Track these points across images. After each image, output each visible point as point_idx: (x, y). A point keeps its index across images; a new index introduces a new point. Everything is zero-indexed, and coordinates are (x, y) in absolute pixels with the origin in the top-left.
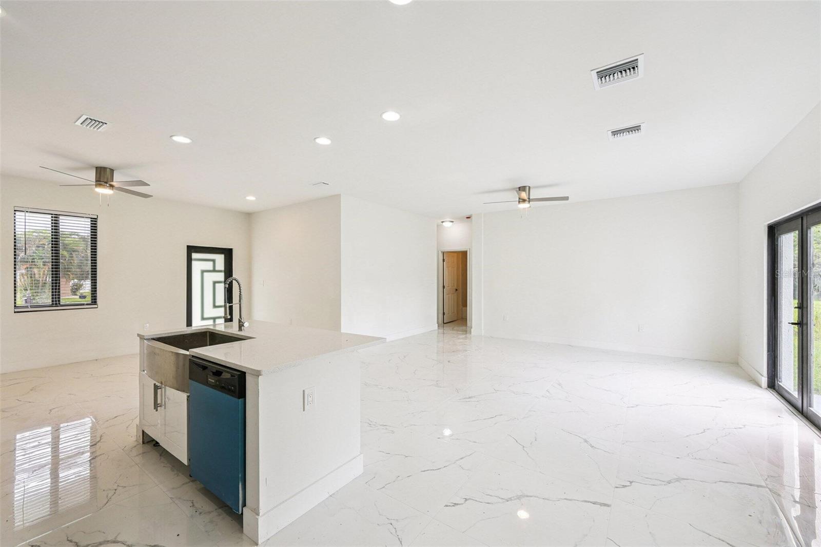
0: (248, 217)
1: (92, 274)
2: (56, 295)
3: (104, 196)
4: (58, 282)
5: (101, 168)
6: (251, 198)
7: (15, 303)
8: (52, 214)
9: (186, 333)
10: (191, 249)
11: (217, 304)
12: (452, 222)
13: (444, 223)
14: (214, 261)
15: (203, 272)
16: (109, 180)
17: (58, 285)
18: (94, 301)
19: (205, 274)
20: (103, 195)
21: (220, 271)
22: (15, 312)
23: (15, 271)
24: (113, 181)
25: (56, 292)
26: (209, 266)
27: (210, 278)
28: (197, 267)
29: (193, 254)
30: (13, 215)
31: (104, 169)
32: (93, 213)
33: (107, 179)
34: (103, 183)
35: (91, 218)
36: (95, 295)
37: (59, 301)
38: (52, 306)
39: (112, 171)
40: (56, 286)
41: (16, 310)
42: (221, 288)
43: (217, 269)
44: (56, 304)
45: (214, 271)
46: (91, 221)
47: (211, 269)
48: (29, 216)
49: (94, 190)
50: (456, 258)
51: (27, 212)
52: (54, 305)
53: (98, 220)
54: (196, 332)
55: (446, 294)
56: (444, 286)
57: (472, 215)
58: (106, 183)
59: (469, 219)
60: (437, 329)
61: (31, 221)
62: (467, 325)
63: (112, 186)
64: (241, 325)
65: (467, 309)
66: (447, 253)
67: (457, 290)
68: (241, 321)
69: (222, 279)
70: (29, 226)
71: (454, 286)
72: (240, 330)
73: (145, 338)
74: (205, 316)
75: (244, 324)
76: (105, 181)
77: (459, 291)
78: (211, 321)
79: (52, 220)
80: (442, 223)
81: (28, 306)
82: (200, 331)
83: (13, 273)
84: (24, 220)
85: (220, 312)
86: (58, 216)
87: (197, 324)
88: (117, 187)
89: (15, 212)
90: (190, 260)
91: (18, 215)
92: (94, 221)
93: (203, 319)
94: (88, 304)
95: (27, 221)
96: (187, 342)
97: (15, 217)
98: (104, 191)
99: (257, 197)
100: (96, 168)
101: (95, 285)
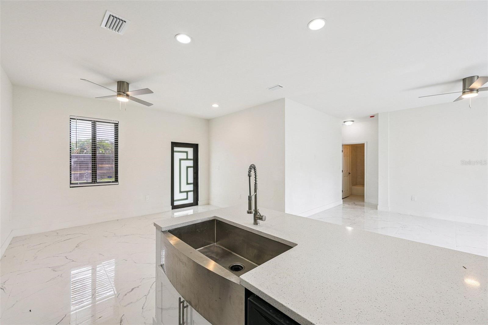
0: (208, 122)
1: (115, 161)
2: (94, 176)
3: (123, 104)
4: (95, 167)
5: (121, 81)
6: (215, 106)
7: (71, 181)
8: (92, 121)
9: (198, 222)
10: (174, 144)
11: (189, 182)
12: (353, 121)
13: (345, 123)
14: (187, 152)
15: (180, 160)
16: (126, 91)
17: (95, 169)
18: (116, 180)
19: (182, 161)
21: (190, 160)
22: (70, 187)
23: (70, 159)
24: (128, 91)
25: (94, 173)
26: (184, 156)
27: (185, 164)
28: (177, 156)
29: (174, 148)
30: (69, 121)
31: (123, 82)
32: (115, 120)
33: (125, 90)
34: (122, 93)
35: (115, 123)
36: (117, 176)
37: (96, 180)
38: (91, 182)
39: (128, 84)
40: (94, 170)
41: (71, 186)
42: (191, 171)
43: (189, 158)
45: (187, 159)
46: (115, 125)
47: (185, 158)
48: (78, 122)
49: (117, 99)
50: (349, 150)
51: (77, 119)
52: (93, 183)
53: (119, 125)
54: (205, 220)
55: (344, 176)
56: (342, 171)
57: (378, 113)
58: (124, 93)
59: (373, 118)
60: (342, 203)
61: (79, 126)
62: (364, 201)
63: (128, 95)
64: (256, 217)
65: (364, 188)
66: (344, 146)
67: (349, 173)
68: (257, 214)
69: (192, 165)
70: (78, 129)
71: (348, 171)
72: (256, 223)
73: (163, 230)
74: (182, 190)
75: (261, 218)
76: (123, 92)
77: (351, 174)
78: (185, 194)
79: (92, 125)
80: (344, 123)
81: (78, 183)
82: (209, 220)
83: (69, 160)
84: (75, 125)
85: (191, 187)
86: (96, 122)
87: (177, 196)
88: (131, 96)
89: (71, 119)
90: (173, 152)
91: (72, 122)
92: (116, 125)
93: (181, 192)
94: (113, 182)
95: (77, 125)
96: (198, 231)
97: (70, 123)
98: (122, 99)
99: (219, 105)
100: (118, 82)
101: (117, 169)
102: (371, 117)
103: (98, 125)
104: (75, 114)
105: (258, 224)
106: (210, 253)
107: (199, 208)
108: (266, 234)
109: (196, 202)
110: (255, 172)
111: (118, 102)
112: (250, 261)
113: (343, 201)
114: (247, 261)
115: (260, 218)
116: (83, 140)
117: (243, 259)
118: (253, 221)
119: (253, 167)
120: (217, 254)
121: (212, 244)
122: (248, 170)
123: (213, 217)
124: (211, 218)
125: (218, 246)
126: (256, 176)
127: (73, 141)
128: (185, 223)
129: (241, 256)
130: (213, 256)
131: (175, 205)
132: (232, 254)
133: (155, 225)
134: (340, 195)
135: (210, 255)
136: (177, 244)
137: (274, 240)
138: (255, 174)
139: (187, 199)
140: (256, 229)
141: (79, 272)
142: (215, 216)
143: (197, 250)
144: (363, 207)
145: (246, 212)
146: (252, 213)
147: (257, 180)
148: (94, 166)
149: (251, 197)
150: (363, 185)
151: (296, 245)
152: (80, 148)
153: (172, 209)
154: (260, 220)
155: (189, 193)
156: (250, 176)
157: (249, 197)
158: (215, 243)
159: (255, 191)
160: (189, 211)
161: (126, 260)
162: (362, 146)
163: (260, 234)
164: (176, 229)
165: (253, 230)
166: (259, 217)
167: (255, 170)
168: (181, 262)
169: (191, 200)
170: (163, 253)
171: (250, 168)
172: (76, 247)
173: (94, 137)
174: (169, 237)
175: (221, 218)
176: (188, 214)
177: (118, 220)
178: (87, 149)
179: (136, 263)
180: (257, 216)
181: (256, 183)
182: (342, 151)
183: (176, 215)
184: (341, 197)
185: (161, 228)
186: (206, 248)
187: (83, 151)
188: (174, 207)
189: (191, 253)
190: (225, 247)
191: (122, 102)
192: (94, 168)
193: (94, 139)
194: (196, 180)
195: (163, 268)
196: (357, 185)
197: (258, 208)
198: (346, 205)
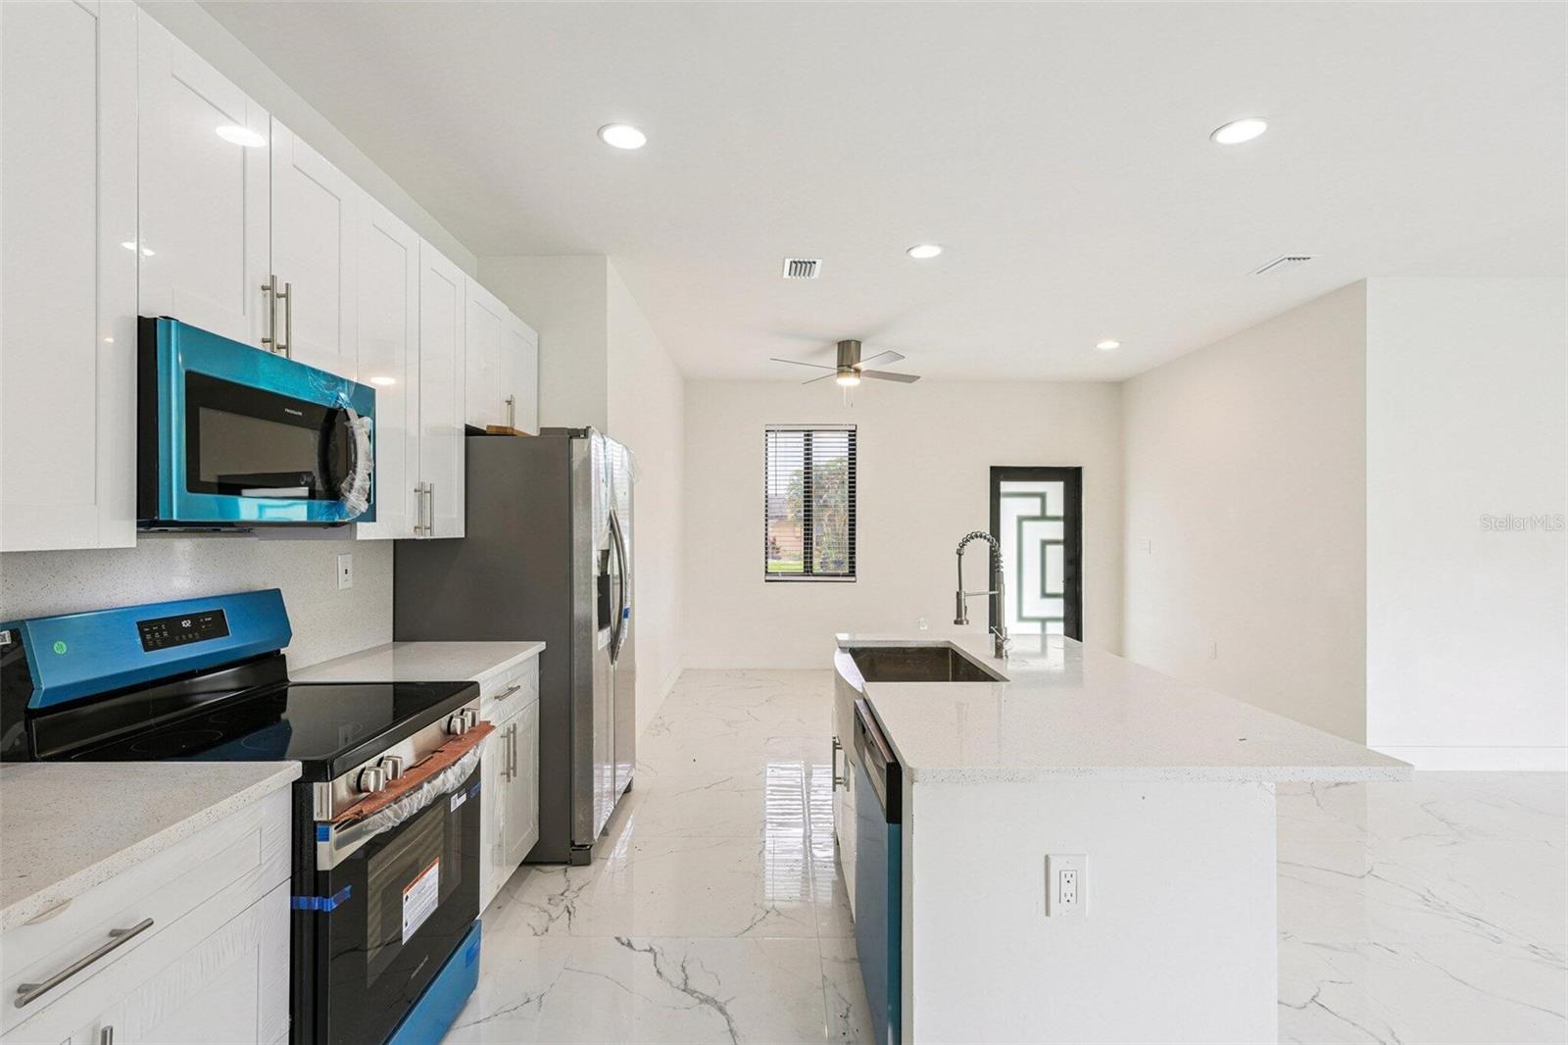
0: (1118, 391)
1: (850, 525)
2: (808, 558)
5: (844, 342)
7: (766, 567)
8: (804, 431)
10: (999, 474)
11: (1049, 590)
14: (1042, 496)
15: (1021, 520)
16: (855, 362)
18: (852, 573)
19: (1026, 525)
20: (848, 388)
21: (1055, 519)
22: (766, 581)
24: (859, 361)
26: (1033, 507)
27: (1036, 532)
28: (1010, 509)
29: (1002, 483)
30: (764, 438)
31: (849, 342)
32: (848, 421)
33: (853, 360)
34: (845, 368)
35: (849, 431)
37: (812, 567)
38: (804, 574)
39: (858, 343)
41: (768, 578)
42: (1056, 555)
43: (1050, 512)
44: (809, 571)
45: (1043, 517)
46: (850, 435)
47: (1037, 512)
48: (780, 437)
49: (836, 384)
51: (778, 431)
52: (806, 574)
53: (858, 433)
58: (849, 367)
61: (783, 444)
63: (857, 371)
69: (1061, 536)
70: (780, 452)
74: (1025, 614)
76: (850, 364)
78: (1038, 625)
79: (804, 439)
81: (779, 573)
83: (764, 523)
84: (775, 444)
85: (1057, 608)
86: (811, 433)
88: (866, 371)
89: (766, 433)
90: (995, 496)
91: (770, 437)
92: (852, 436)
93: (1023, 618)
94: (844, 575)
95: (779, 444)
97: (766, 440)
98: (849, 381)
99: (1120, 343)
100: (839, 344)
101: (854, 544)
103: (816, 438)
104: (775, 419)
155: (1049, 625)
157: (958, 593)
191: (846, 387)
193: (808, 473)
194: (1075, 586)
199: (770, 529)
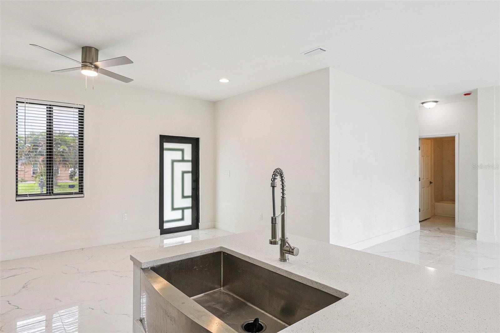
0: (214, 105)
2: (49, 184)
3: (90, 79)
5: (87, 47)
6: (224, 81)
7: (17, 192)
8: (47, 105)
9: (195, 256)
10: (164, 139)
11: (185, 194)
12: (436, 102)
13: (424, 105)
14: (182, 150)
15: (173, 162)
16: (94, 61)
18: (81, 191)
19: (175, 164)
21: (188, 161)
22: (16, 201)
23: (17, 161)
24: (97, 61)
26: (178, 155)
27: (180, 167)
28: (168, 156)
29: (165, 143)
30: (15, 106)
31: (90, 48)
33: (93, 60)
34: (88, 64)
35: (79, 108)
37: (52, 190)
38: (46, 194)
39: (97, 50)
40: (50, 175)
41: (18, 199)
42: (188, 178)
43: (186, 158)
44: (50, 193)
45: (183, 160)
46: (79, 111)
47: (180, 158)
48: (28, 107)
49: (81, 73)
50: (429, 146)
51: (26, 103)
52: (48, 194)
53: (85, 110)
54: (207, 253)
55: (422, 187)
56: (419, 178)
57: (477, 89)
58: (91, 64)
59: (468, 96)
60: (420, 229)
61: (30, 112)
62: (455, 226)
63: (96, 67)
64: (284, 250)
65: (455, 206)
66: (423, 140)
67: (431, 183)
68: (286, 245)
69: (190, 169)
70: (28, 116)
71: (428, 178)
72: (283, 259)
73: (143, 267)
74: (175, 207)
75: (291, 251)
76: (91, 62)
77: (433, 183)
78: (180, 211)
79: (47, 111)
80: (422, 104)
81: (27, 195)
82: (212, 252)
84: (24, 111)
85: (188, 202)
86: (52, 107)
87: (168, 215)
88: (101, 69)
89: (17, 103)
90: (162, 149)
91: (20, 106)
92: (81, 112)
93: (173, 209)
94: (76, 193)
95: (27, 112)
96: (196, 269)
97: (17, 108)
98: (90, 73)
99: (229, 80)
100: (83, 48)
101: (82, 175)
102: (465, 95)
103: (55, 110)
104: (24, 95)
105: (286, 260)
106: (213, 303)
107: (201, 234)
108: (299, 276)
109: (195, 225)
110: (282, 180)
111: (83, 77)
112: (274, 318)
113: (421, 225)
114: (270, 317)
115: (289, 252)
116: (36, 133)
117: (263, 314)
118: (278, 256)
119: (278, 173)
120: (225, 305)
121: (216, 288)
122: (272, 177)
123: (218, 248)
124: (216, 249)
125: (226, 292)
126: (283, 187)
127: (21, 133)
128: (176, 256)
129: (260, 308)
130: (218, 308)
131: (165, 228)
132: (247, 305)
133: (132, 258)
134: (417, 217)
135: (214, 306)
136: (164, 289)
137: (312, 286)
138: (283, 183)
139: (182, 219)
140: (283, 268)
141: (26, 324)
142: (221, 247)
143: (191, 298)
144: (454, 236)
145: (269, 242)
146: (278, 244)
147: (285, 192)
148: (50, 170)
149: (276, 218)
150: (453, 201)
151: (346, 295)
152: (33, 144)
153: (161, 234)
154: (289, 255)
155: (186, 211)
156: (273, 187)
157: (272, 218)
158: (222, 288)
159: (283, 210)
160: (186, 238)
161: (92, 309)
162: (451, 140)
163: (289, 277)
164: (162, 266)
165: (279, 269)
166: (288, 249)
167: (282, 177)
168: (168, 316)
169: (188, 221)
170: (144, 300)
171: (275, 175)
172: (23, 287)
173: (50, 128)
174: (151, 277)
175: (231, 250)
176: (183, 242)
177: (83, 249)
178: (42, 145)
179: (106, 313)
180: (285, 248)
181: (283, 197)
182: (419, 147)
183: (166, 244)
184: (418, 220)
185: (141, 263)
186: (207, 294)
187: (37, 149)
188: (164, 232)
189: (183, 303)
190: (237, 295)
191: (87, 77)
192: (50, 172)
193: (50, 131)
194: (197, 192)
195: (143, 325)
196: (443, 200)
197: (287, 235)
198: (425, 231)
199: (19, 166)
